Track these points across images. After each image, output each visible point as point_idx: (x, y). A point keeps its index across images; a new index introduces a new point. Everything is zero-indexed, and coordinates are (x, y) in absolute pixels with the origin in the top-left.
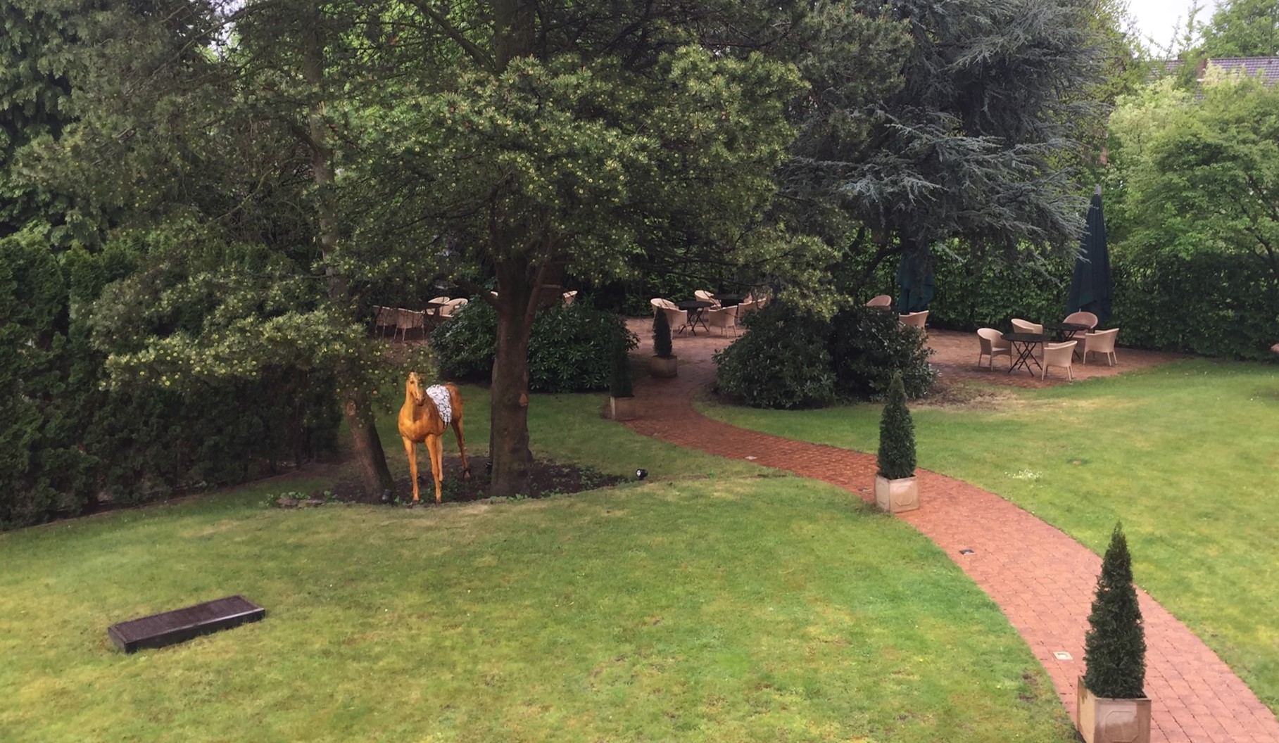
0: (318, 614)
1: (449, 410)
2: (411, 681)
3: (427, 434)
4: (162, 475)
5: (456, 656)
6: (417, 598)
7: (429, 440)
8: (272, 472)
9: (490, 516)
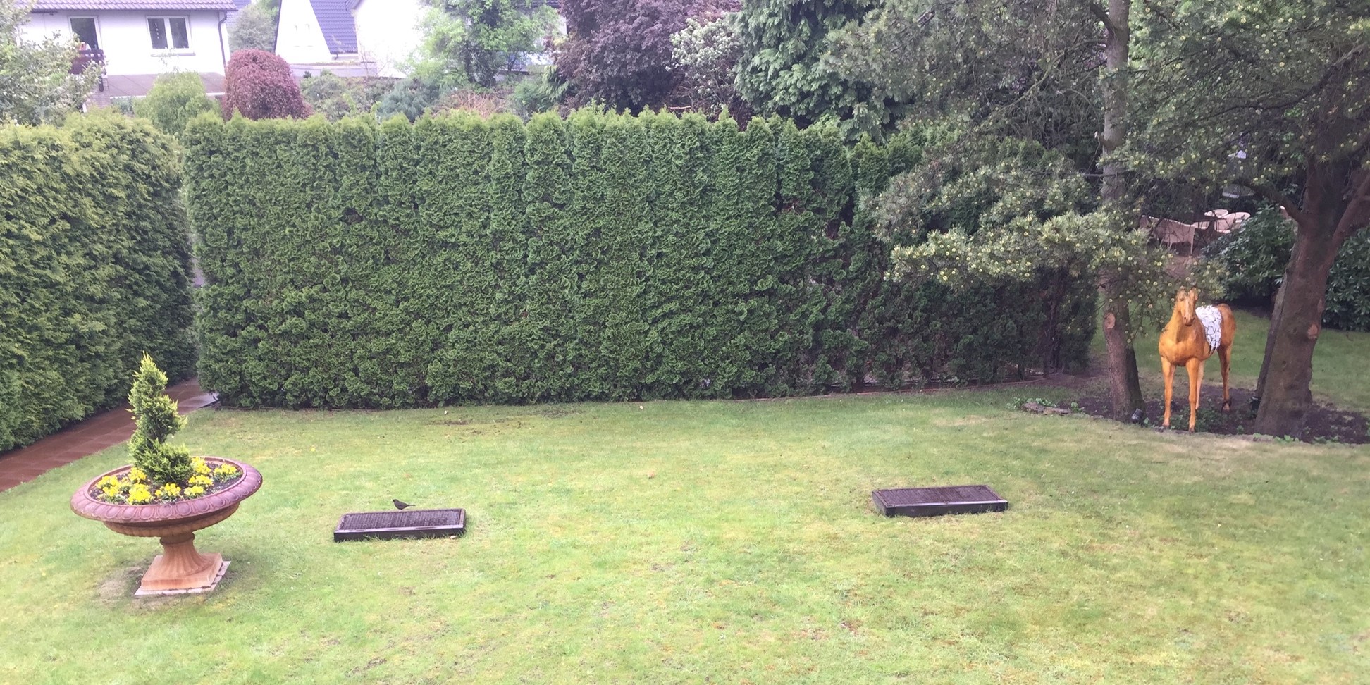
0: (1058, 516)
1: (1219, 335)
2: (1147, 598)
3: (1190, 358)
4: (920, 366)
5: (1198, 585)
6: (1161, 521)
7: (1191, 364)
8: (1019, 376)
9: (1251, 453)
